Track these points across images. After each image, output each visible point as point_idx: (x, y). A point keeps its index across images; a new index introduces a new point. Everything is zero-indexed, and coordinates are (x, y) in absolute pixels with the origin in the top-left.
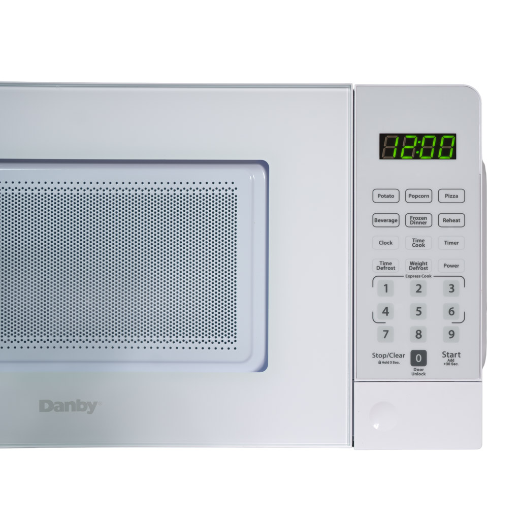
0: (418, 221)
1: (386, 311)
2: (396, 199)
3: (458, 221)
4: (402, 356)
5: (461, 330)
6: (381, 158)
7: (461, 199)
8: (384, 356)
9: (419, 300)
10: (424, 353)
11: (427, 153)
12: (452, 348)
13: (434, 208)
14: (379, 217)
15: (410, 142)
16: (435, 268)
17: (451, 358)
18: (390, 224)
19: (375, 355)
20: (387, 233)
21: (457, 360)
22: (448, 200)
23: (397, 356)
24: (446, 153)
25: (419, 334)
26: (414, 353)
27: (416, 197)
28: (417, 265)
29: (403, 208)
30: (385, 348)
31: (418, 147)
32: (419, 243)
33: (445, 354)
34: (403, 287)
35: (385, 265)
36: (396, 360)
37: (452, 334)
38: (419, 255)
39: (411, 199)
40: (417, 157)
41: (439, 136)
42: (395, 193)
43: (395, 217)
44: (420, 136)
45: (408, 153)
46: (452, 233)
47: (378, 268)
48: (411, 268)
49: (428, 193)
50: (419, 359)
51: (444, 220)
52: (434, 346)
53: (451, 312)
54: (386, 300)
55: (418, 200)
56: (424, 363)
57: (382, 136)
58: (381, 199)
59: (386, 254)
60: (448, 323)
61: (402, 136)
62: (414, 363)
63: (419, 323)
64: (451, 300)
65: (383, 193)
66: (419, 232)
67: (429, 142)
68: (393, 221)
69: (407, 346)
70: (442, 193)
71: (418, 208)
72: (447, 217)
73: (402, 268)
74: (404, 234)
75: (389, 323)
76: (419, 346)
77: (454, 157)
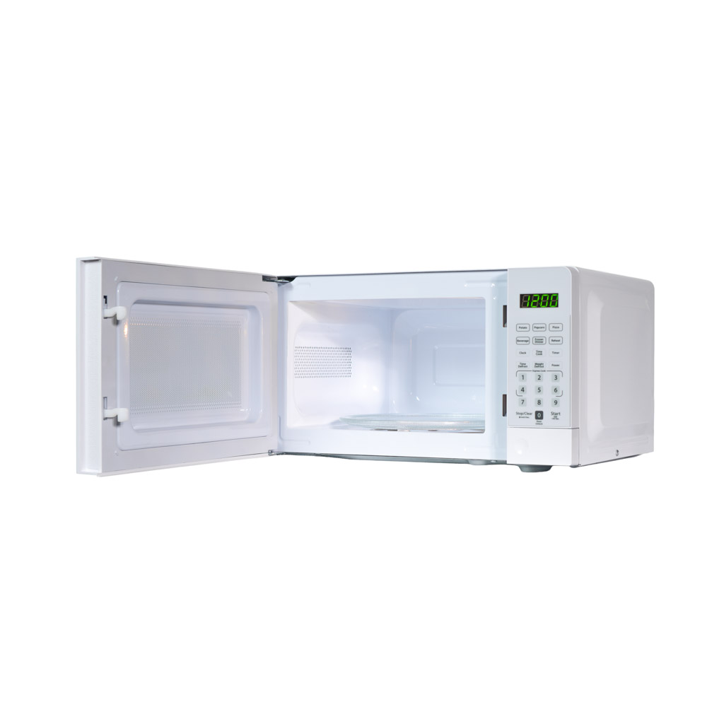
0: (539, 341)
1: (523, 390)
2: (528, 329)
3: (559, 341)
4: (531, 414)
5: (561, 400)
6: (521, 307)
7: (560, 329)
8: (522, 414)
9: (539, 384)
10: (542, 413)
11: (544, 304)
12: (556, 410)
13: (547, 334)
14: (519, 339)
15: (536, 298)
16: (547, 366)
17: (555, 416)
18: (524, 343)
19: (518, 413)
20: (523, 348)
21: (558, 416)
22: (554, 329)
23: (528, 414)
24: (553, 304)
25: (539, 402)
26: (537, 412)
27: (538, 328)
28: (539, 365)
29: (532, 334)
30: (522, 409)
31: (540, 301)
32: (540, 353)
33: (553, 413)
34: (531, 377)
35: (523, 365)
36: (527, 416)
37: (556, 402)
38: (539, 359)
39: (535, 329)
40: (539, 306)
41: (550, 295)
42: (527, 326)
43: (527, 339)
44: (541, 295)
45: (535, 304)
46: (556, 348)
47: (519, 367)
48: (535, 367)
49: (544, 326)
50: (539, 415)
51: (552, 340)
52: (547, 409)
53: (556, 390)
54: (523, 384)
55: (539, 329)
56: (542, 418)
57: (522, 296)
58: (520, 330)
59: (523, 359)
60: (554, 396)
61: (531, 295)
62: (537, 418)
63: (539, 396)
64: (556, 384)
65: (521, 326)
66: (539, 347)
67: (545, 298)
68: (526, 341)
69: (534, 408)
70: (551, 326)
71: (539, 334)
72: (554, 339)
73: (531, 366)
74: (532, 348)
75: (525, 396)
76: (539, 409)
77: (557, 306)
